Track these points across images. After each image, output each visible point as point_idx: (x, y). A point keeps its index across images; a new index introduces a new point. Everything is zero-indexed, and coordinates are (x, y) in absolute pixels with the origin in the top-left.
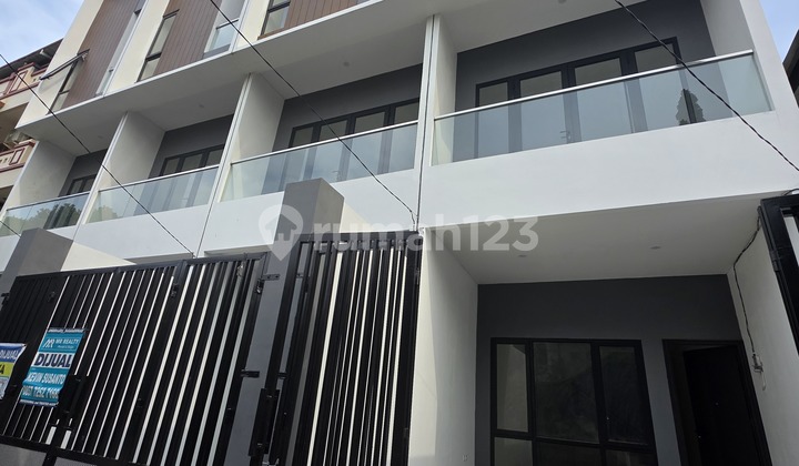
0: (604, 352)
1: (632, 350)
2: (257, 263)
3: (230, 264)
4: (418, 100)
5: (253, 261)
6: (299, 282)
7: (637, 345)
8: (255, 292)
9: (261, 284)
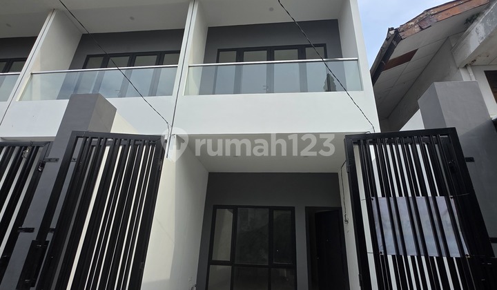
0: (276, 214)
1: (289, 212)
2: (41, 149)
3: (17, 149)
4: (179, 52)
5: (38, 147)
6: (73, 165)
7: (292, 209)
8: (37, 170)
9: (42, 165)
